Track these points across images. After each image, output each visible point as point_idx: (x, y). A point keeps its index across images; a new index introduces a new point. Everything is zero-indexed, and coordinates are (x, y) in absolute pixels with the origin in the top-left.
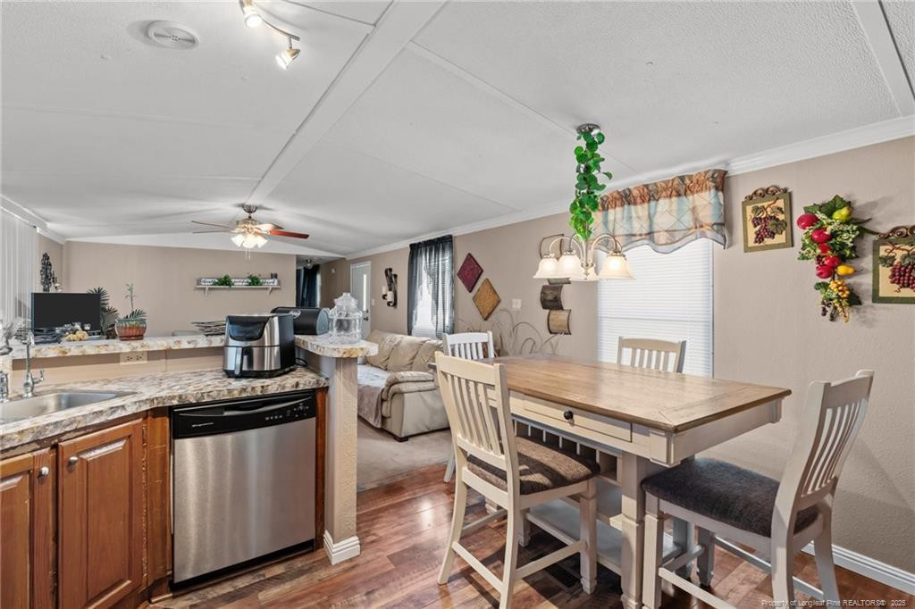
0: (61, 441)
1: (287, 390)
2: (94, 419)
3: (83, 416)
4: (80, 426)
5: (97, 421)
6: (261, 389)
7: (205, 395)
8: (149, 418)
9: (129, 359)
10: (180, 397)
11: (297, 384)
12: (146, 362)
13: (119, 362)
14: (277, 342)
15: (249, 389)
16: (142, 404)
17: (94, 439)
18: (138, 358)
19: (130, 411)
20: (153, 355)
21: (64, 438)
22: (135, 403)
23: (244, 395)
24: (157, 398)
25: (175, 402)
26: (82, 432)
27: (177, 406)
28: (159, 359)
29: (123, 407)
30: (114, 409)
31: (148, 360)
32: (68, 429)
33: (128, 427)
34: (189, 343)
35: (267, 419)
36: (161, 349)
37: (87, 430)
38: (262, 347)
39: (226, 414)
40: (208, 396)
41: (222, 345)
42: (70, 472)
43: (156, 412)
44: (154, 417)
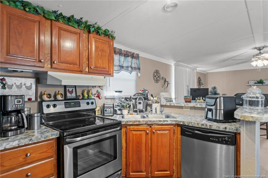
0: (152, 126)
1: (221, 129)
2: (159, 122)
3: (157, 121)
4: (155, 123)
5: (160, 123)
6: (209, 126)
7: (190, 123)
8: (176, 126)
9: (185, 108)
10: (183, 122)
11: (226, 128)
12: (189, 110)
13: (183, 109)
14: (222, 108)
15: (205, 125)
16: (173, 121)
17: (160, 128)
18: (188, 108)
19: (169, 123)
20: (191, 108)
21: (153, 125)
22: (171, 121)
23: (203, 127)
24: (177, 121)
25: (182, 123)
26: (157, 125)
27: (182, 125)
28: (193, 109)
29: (167, 121)
30: (164, 121)
31: (190, 109)
32: (153, 123)
33: (169, 127)
34: (200, 105)
35: (211, 139)
36: (192, 106)
37: (158, 125)
38: (216, 109)
39: (196, 132)
40: (191, 124)
41: (205, 107)
42: (154, 134)
43: (178, 125)
44: (178, 126)
